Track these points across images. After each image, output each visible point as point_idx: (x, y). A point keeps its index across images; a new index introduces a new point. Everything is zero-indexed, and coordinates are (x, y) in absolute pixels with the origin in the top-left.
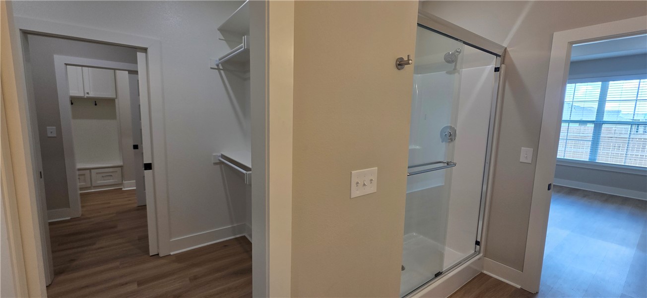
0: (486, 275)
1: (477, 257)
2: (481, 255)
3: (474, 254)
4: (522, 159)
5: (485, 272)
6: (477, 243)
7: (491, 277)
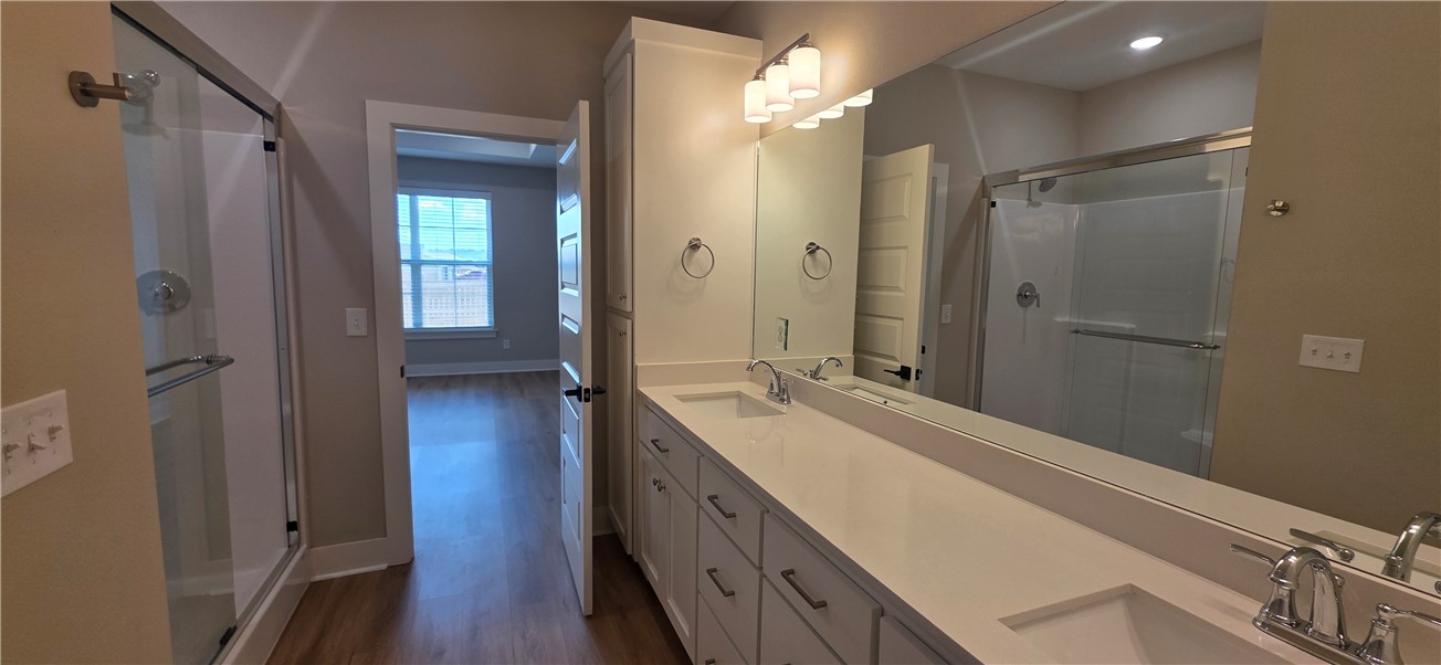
0: (321, 582)
1: (298, 555)
2: (304, 547)
3: (289, 553)
4: (351, 331)
5: (318, 578)
6: (292, 526)
7: (332, 580)
